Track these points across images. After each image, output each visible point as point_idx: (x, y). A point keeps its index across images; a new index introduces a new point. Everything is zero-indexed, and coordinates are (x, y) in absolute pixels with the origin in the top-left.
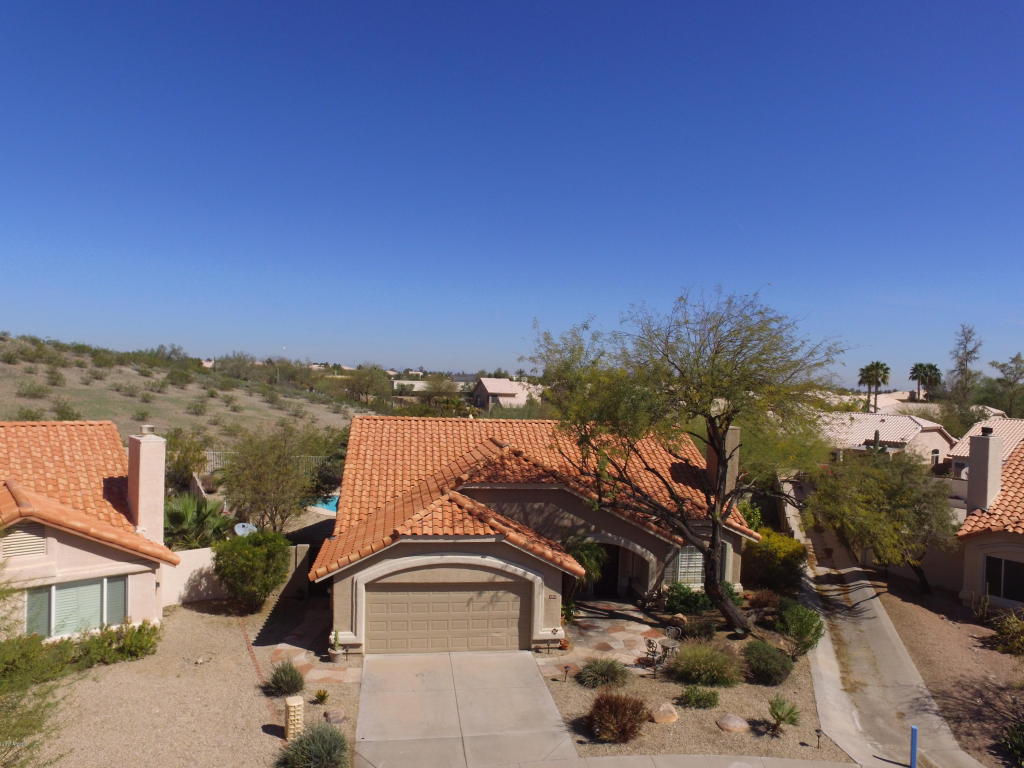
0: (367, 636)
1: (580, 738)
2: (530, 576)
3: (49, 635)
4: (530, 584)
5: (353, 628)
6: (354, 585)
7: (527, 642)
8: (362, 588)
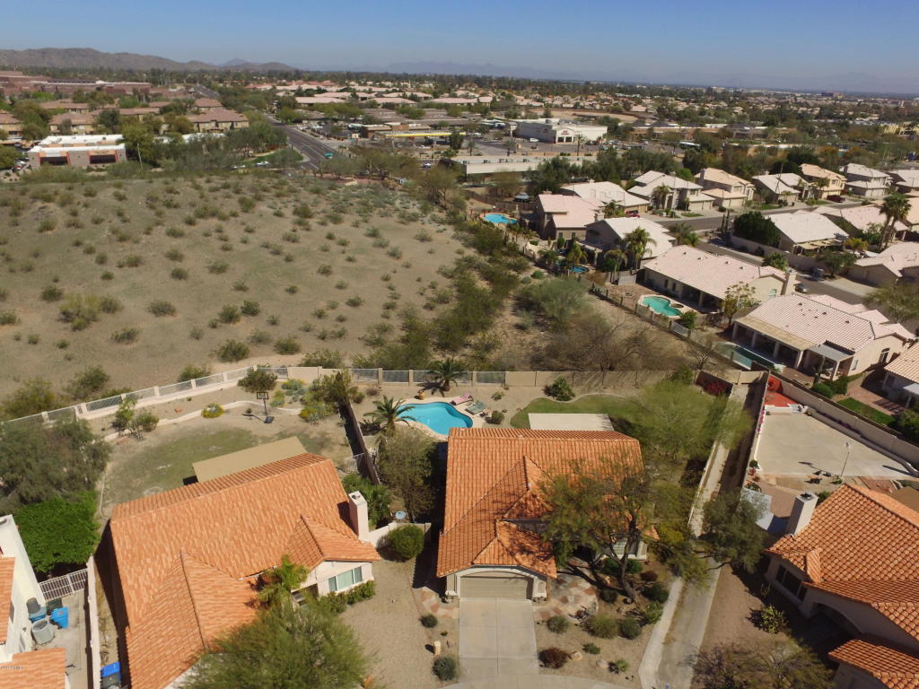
0: (461, 592)
1: (542, 663)
2: (532, 576)
3: (336, 589)
4: (532, 579)
5: (455, 590)
6: (456, 577)
7: (529, 596)
8: (459, 580)
